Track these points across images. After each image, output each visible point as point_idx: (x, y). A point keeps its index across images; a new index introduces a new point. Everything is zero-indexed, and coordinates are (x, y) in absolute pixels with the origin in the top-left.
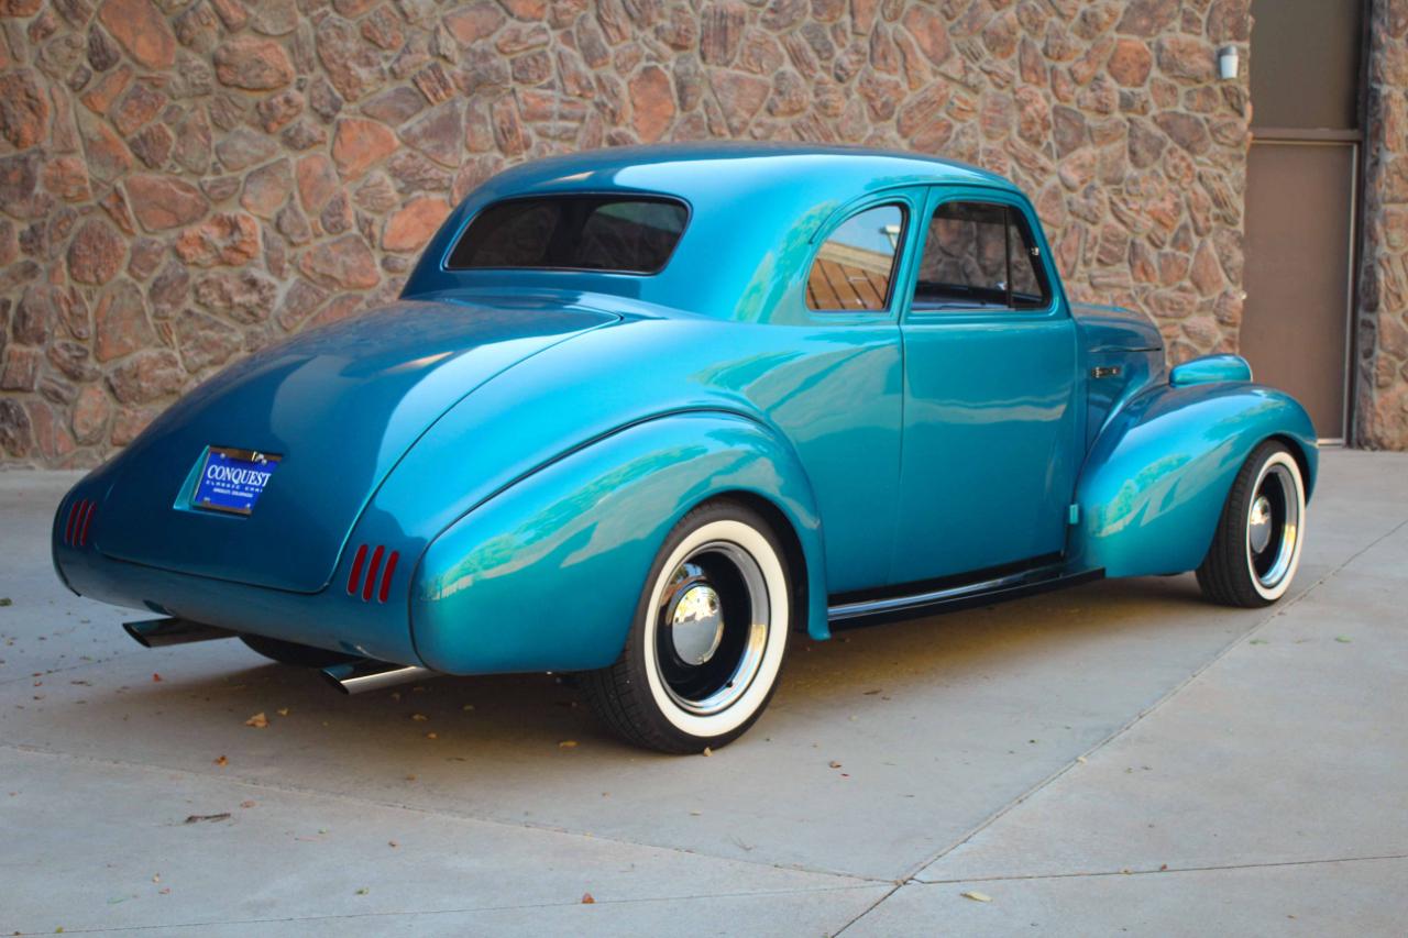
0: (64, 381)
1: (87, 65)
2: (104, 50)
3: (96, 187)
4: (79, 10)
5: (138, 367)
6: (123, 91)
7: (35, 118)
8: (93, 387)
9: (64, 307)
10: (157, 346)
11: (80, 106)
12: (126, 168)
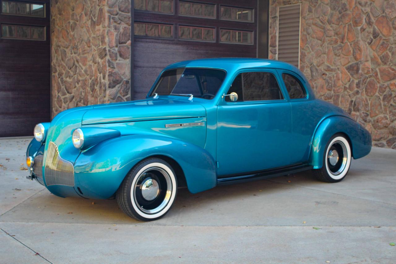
0: (363, 122)
1: (372, 37)
2: (375, 33)
3: (372, 70)
4: (371, 23)
5: (378, 119)
6: (380, 44)
7: (360, 53)
8: (369, 124)
9: (363, 102)
10: (384, 114)
11: (370, 48)
12: (379, 65)
